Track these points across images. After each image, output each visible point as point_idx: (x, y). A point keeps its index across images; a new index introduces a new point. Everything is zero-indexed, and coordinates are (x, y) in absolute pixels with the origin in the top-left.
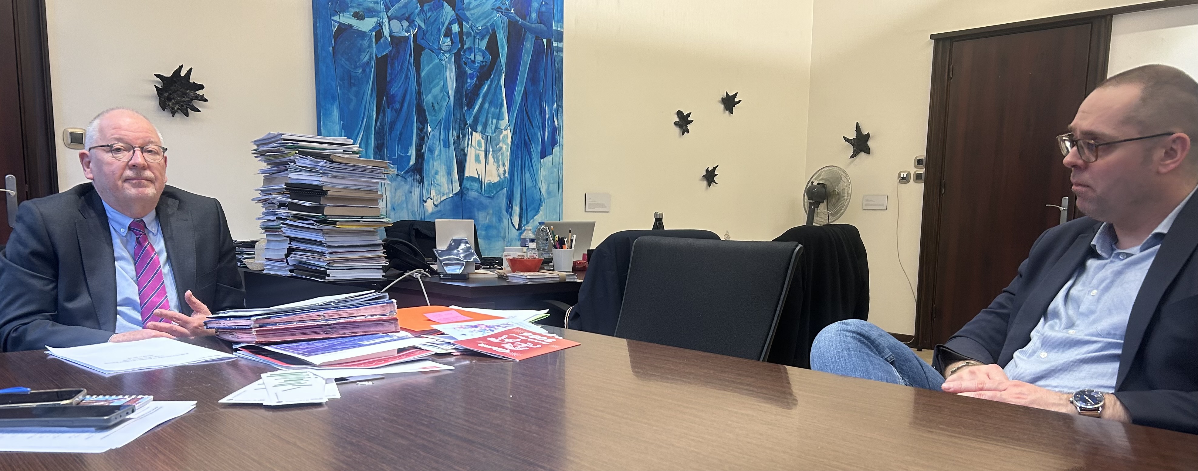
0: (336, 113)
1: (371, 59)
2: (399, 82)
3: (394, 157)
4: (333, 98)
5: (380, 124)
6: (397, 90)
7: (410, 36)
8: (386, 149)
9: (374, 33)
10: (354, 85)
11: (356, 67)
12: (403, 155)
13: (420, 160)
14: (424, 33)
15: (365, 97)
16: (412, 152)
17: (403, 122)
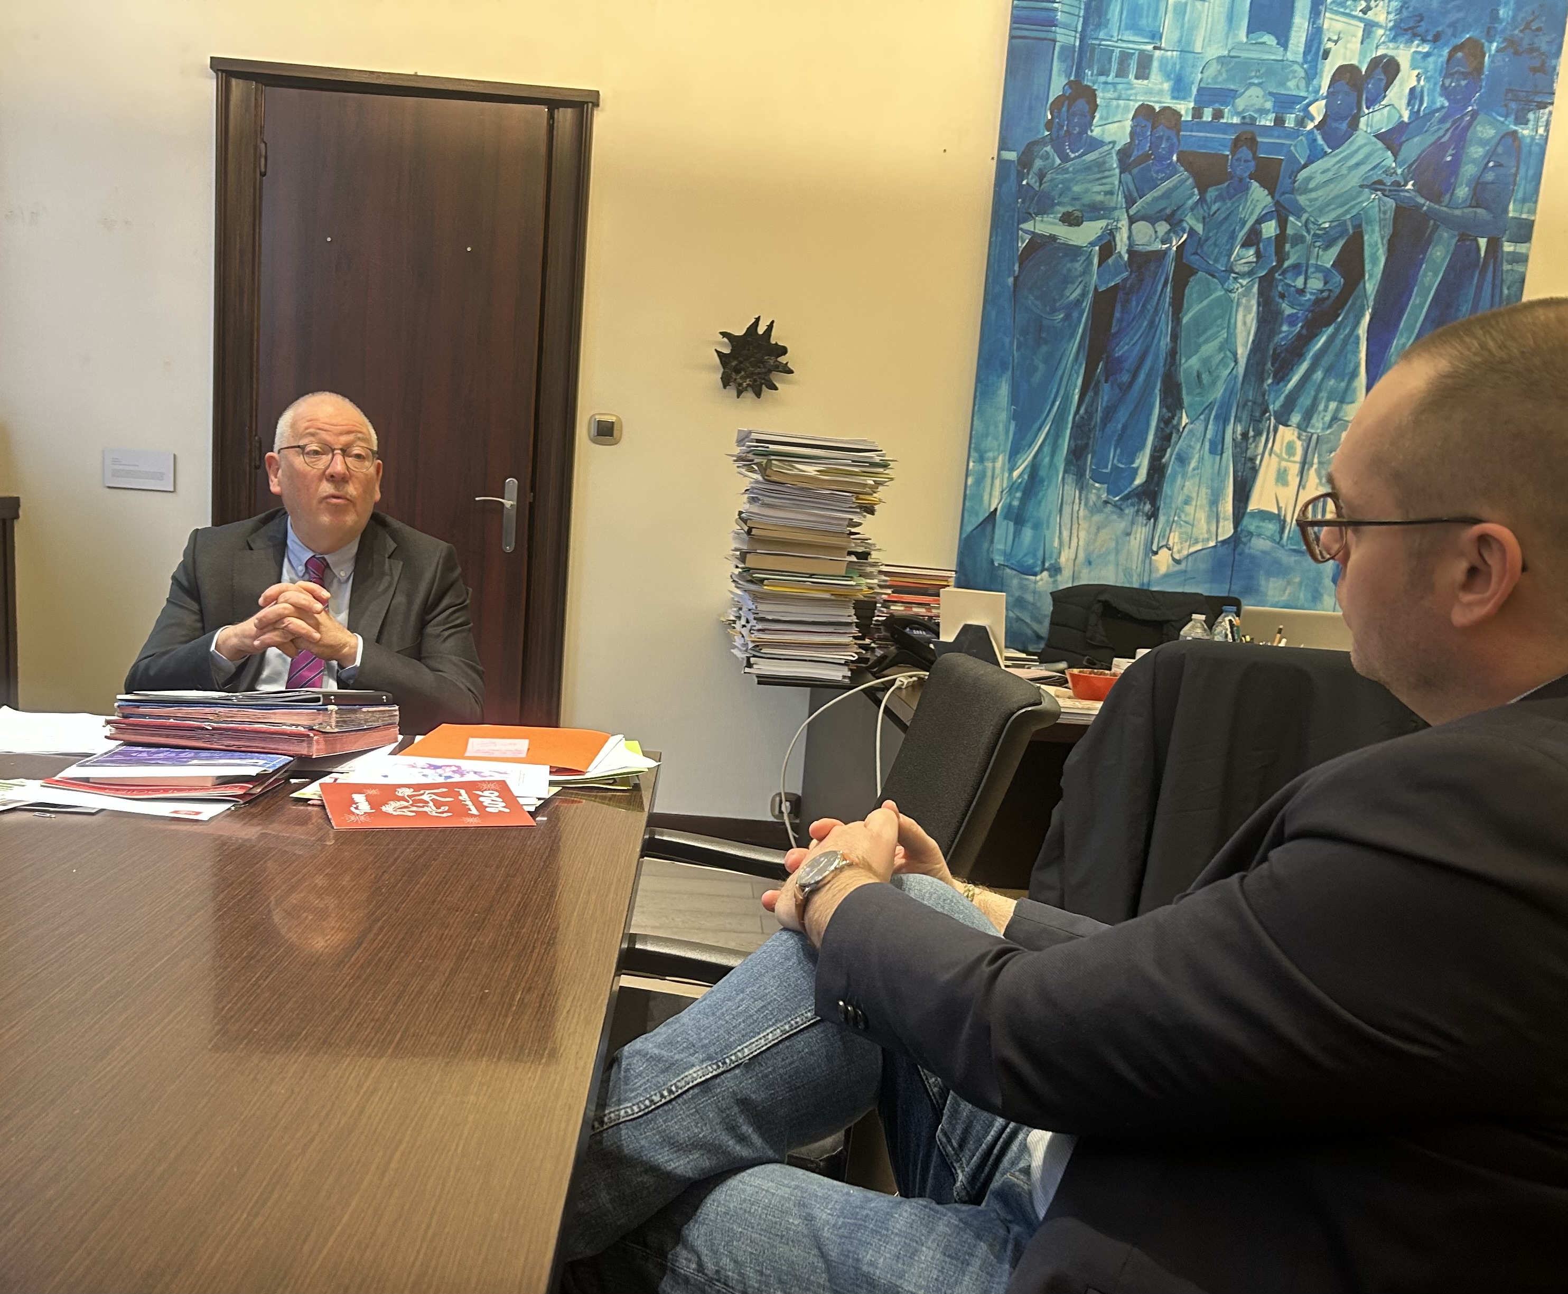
0: (1004, 390)
1: (1084, 295)
2: (1135, 335)
3: (1104, 471)
4: (1004, 367)
5: (1086, 411)
6: (1126, 352)
7: (1169, 249)
8: (1090, 456)
9: (1097, 248)
10: (1046, 342)
11: (1054, 311)
12: (1123, 466)
13: (1156, 476)
14: (1201, 242)
15: (1064, 362)
16: (1143, 462)
17: (1132, 407)
